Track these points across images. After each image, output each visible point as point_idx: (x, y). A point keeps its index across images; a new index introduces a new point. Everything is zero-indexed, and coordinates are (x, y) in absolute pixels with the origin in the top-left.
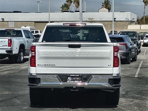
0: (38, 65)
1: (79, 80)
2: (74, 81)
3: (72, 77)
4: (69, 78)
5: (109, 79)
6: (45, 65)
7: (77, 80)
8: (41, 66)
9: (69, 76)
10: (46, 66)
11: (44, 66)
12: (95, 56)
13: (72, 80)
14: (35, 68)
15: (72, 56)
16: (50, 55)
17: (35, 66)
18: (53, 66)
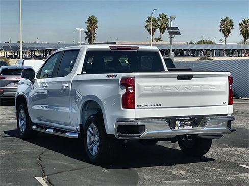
0: (138, 106)
1: (189, 125)
2: (183, 126)
3: (181, 121)
4: (177, 123)
6: (147, 106)
7: (186, 125)
8: (141, 107)
9: (178, 120)
10: (149, 107)
13: (180, 126)
14: (134, 110)
15: (183, 91)
16: (155, 90)
18: (158, 106)
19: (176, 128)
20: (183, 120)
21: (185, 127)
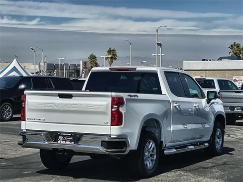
0: (28, 119)
1: (71, 141)
2: (65, 141)
3: (64, 136)
4: (60, 137)
5: (102, 142)
7: (68, 140)
8: (30, 120)
9: (60, 135)
11: (33, 120)
12: (88, 109)
13: (63, 140)
16: (39, 106)
17: (25, 121)
19: (59, 142)
20: (66, 136)
21: (67, 142)
